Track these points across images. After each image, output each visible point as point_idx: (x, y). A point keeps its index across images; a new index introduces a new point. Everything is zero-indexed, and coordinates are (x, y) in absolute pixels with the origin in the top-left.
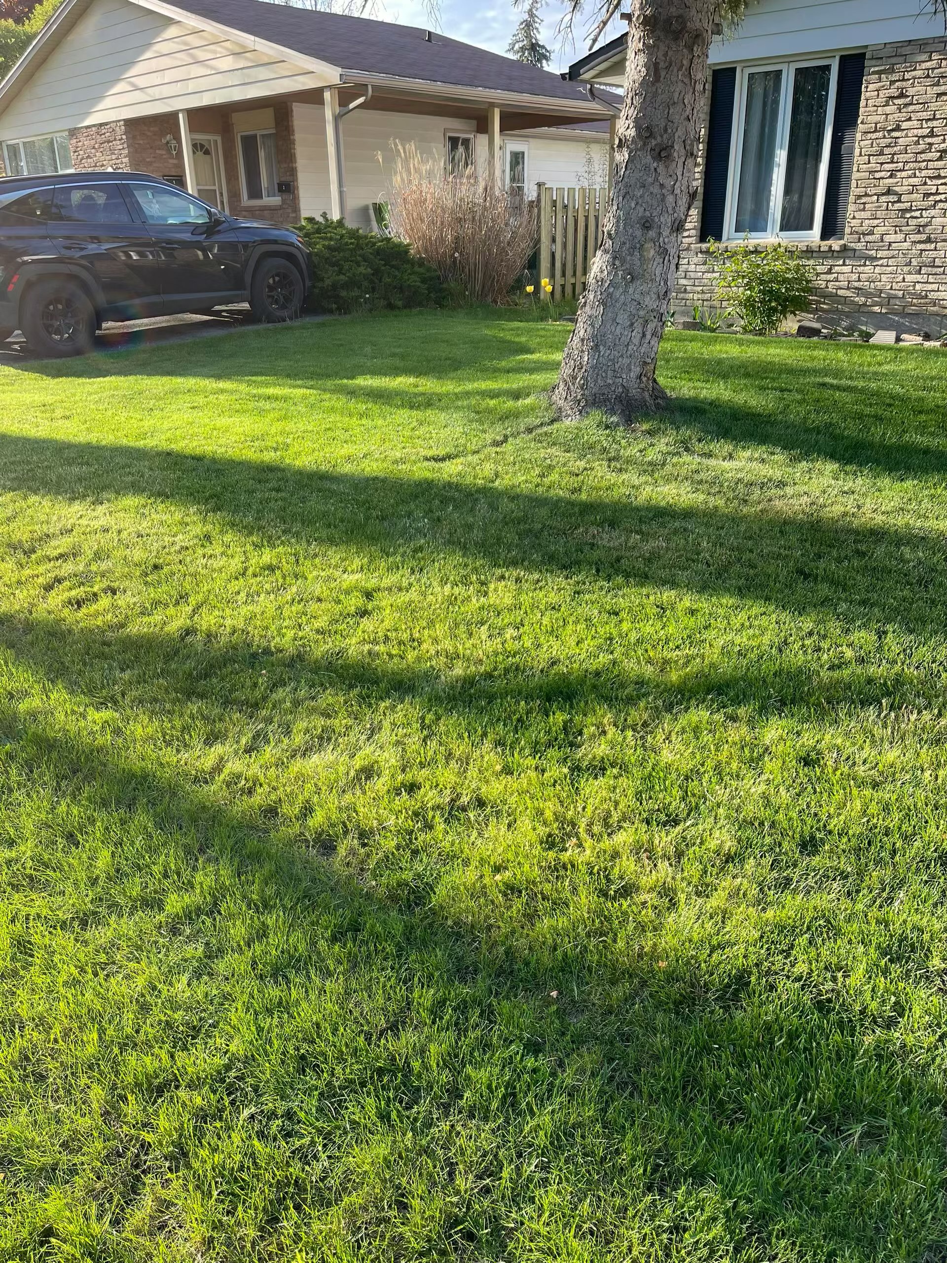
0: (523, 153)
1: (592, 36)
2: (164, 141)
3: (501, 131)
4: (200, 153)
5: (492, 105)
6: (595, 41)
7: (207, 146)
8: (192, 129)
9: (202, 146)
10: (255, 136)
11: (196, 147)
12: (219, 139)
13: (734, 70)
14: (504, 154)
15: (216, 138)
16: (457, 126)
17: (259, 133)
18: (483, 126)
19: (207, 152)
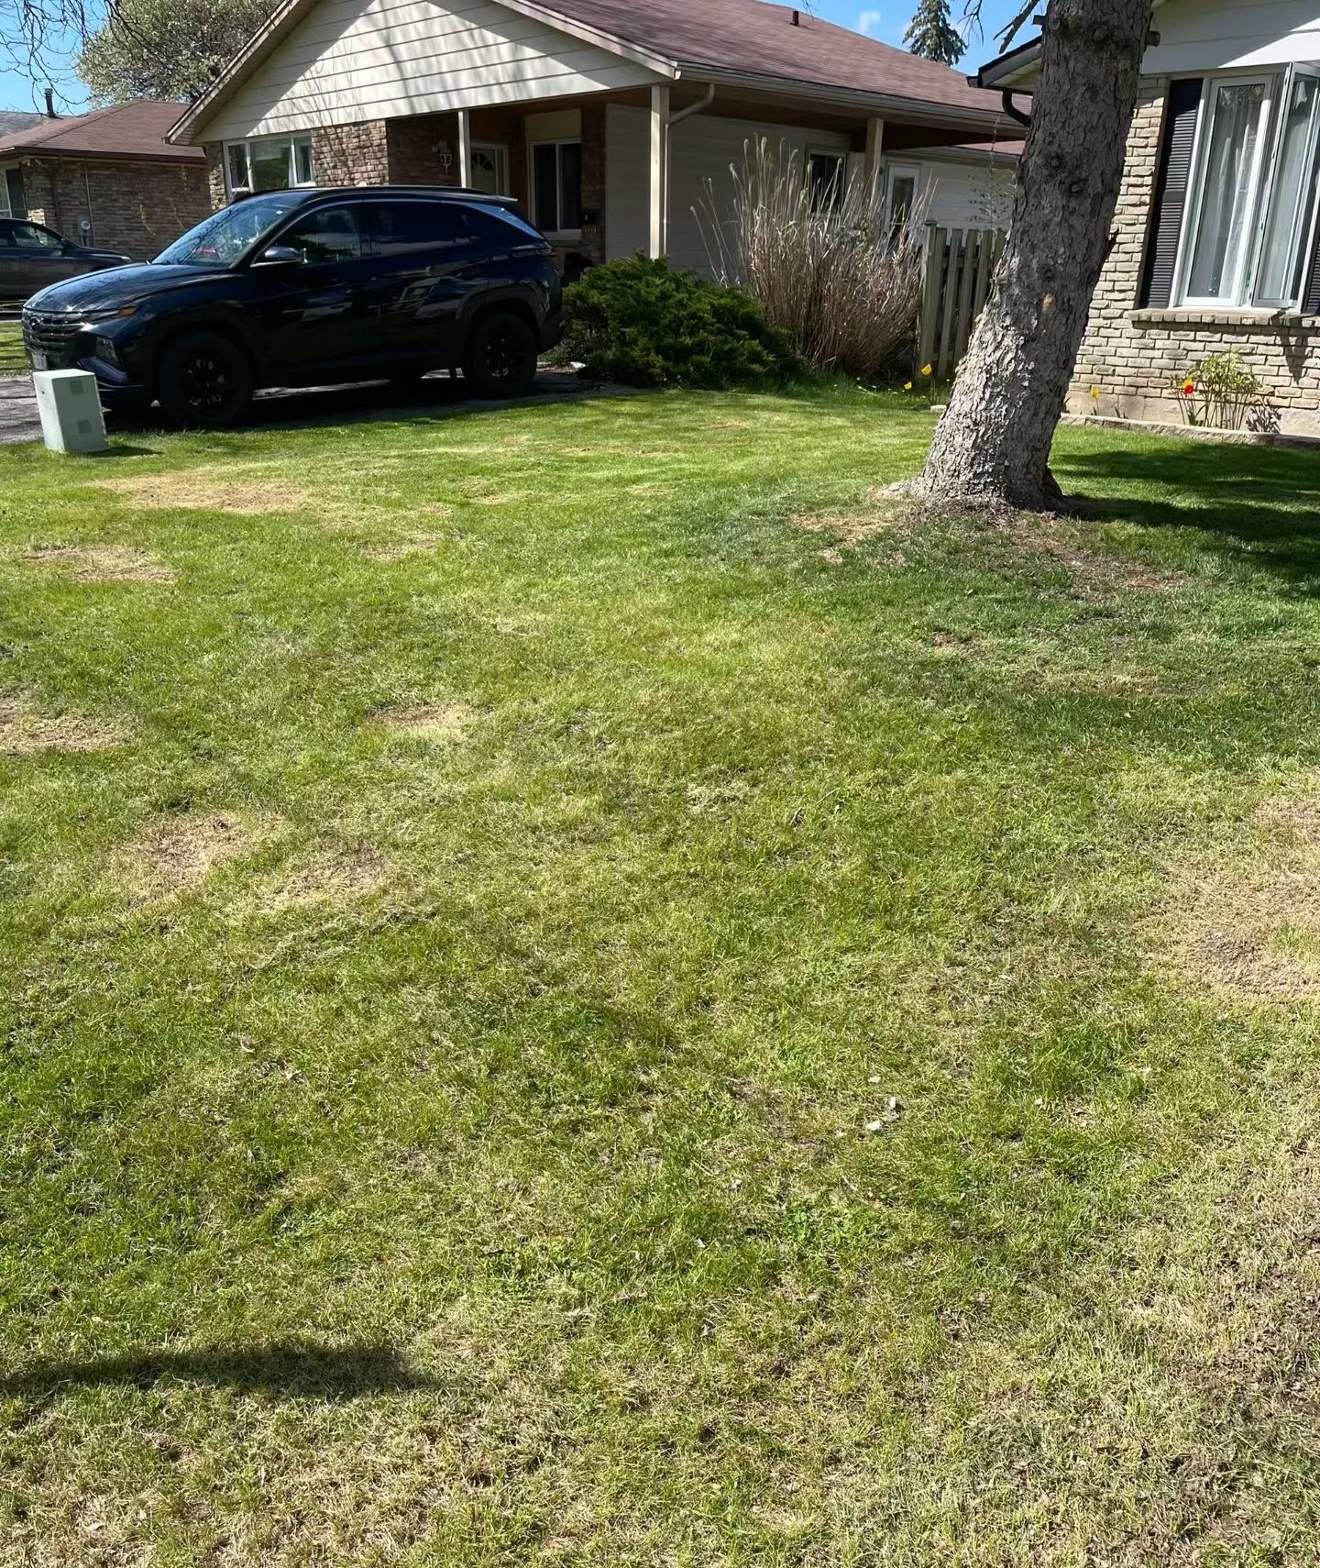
0: (912, 180)
1: (1005, 34)
2: (435, 149)
3: (883, 149)
4: (479, 167)
5: (874, 115)
6: (1008, 40)
7: (489, 158)
8: (474, 134)
9: (483, 158)
10: (553, 147)
11: (476, 159)
12: (505, 149)
13: (1200, 81)
14: (886, 181)
15: (500, 147)
16: (824, 141)
17: (558, 143)
18: (858, 142)
19: (489, 166)
